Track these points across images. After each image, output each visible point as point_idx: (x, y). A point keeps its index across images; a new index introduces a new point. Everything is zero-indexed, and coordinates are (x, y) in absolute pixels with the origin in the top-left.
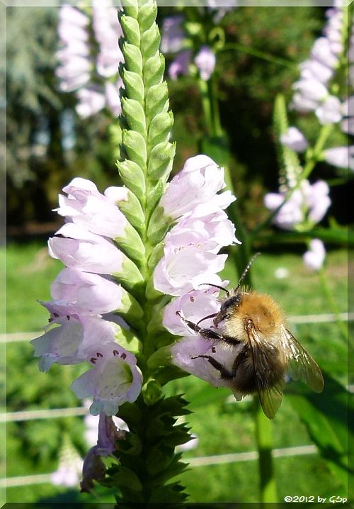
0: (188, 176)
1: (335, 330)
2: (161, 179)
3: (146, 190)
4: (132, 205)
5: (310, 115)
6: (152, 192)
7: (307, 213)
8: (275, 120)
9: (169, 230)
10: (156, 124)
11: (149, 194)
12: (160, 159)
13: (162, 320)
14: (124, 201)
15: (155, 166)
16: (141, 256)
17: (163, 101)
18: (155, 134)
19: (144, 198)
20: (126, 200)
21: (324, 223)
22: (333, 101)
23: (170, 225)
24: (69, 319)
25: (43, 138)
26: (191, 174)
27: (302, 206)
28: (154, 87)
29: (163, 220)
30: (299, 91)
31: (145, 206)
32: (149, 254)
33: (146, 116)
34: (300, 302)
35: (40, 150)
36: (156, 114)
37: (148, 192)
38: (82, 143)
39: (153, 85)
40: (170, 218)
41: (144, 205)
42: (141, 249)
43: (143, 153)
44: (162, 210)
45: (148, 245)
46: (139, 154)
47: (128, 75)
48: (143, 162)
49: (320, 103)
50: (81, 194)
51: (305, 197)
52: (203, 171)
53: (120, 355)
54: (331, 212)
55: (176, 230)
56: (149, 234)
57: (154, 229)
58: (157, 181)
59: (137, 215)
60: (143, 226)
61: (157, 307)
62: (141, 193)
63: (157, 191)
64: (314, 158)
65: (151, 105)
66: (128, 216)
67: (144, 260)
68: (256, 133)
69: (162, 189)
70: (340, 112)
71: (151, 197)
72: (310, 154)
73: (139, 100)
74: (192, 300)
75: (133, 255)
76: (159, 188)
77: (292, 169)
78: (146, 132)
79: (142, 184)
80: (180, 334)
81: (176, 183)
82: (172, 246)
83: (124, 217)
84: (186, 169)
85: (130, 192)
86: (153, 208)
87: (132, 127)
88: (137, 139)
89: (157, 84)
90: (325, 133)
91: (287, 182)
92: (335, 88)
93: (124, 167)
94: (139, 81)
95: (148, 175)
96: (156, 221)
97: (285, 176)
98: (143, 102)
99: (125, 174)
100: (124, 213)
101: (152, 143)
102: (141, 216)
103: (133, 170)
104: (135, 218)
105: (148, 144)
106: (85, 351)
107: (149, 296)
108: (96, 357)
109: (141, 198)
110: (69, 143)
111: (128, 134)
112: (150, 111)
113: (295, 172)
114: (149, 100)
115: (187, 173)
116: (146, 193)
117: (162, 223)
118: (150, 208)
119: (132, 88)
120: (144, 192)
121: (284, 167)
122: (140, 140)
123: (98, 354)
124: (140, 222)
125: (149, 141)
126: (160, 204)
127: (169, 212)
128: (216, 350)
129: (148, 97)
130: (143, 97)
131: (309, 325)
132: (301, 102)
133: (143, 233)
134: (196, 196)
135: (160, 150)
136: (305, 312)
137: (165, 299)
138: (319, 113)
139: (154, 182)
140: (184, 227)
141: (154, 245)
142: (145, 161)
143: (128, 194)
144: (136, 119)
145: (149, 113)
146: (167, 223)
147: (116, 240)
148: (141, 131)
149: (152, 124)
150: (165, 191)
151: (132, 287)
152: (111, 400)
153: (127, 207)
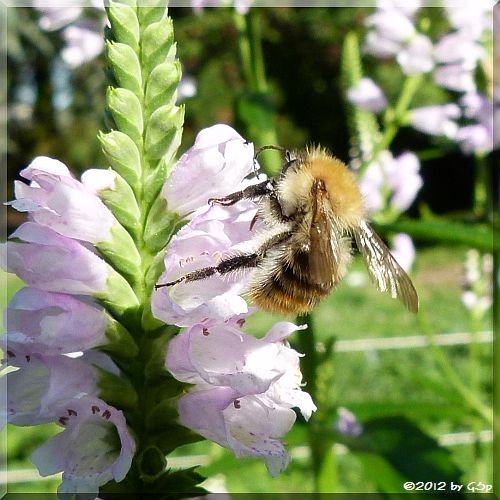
0: (201, 155)
1: (430, 357)
2: (163, 157)
3: (143, 174)
4: (120, 196)
5: (391, 61)
6: (150, 177)
7: (390, 198)
8: (344, 68)
9: (175, 233)
10: (156, 80)
11: (145, 181)
12: (163, 130)
13: (164, 362)
14: (109, 189)
15: (154, 139)
16: (134, 269)
17: (166, 46)
18: (155, 93)
19: (139, 185)
20: (112, 188)
21: (413, 212)
22: (421, 43)
23: (176, 225)
24: (28, 360)
25: (27, 95)
26: (206, 153)
27: (381, 189)
28: (152, 26)
29: (167, 216)
30: (373, 28)
31: (140, 197)
32: (147, 266)
33: (143, 66)
34: (381, 319)
35: (23, 112)
36: (156, 64)
37: (145, 177)
38: (82, 100)
39: (152, 22)
40: (176, 215)
41: (139, 194)
42: (134, 259)
43: (137, 121)
44: (164, 204)
45: (145, 252)
46: (131, 122)
47: (116, 10)
48: (138, 134)
49: (404, 45)
50: (47, 179)
51: (386, 176)
52: (222, 148)
53: (101, 413)
54: (423, 196)
55: (185, 233)
56: (147, 237)
57: (153, 231)
58: (159, 161)
59: (129, 210)
60: (138, 226)
61: (159, 342)
62: (135, 178)
63: (158, 176)
64: (396, 122)
65: (149, 52)
66: (115, 211)
67: (139, 275)
68: (319, 86)
69: (165, 173)
70: (433, 57)
71: (150, 183)
72: (390, 116)
73: (132, 46)
74: (205, 332)
75: (123, 267)
76: (160, 171)
77: (368, 137)
78: (142, 91)
79: (136, 166)
80: (190, 381)
81: (184, 165)
82: (176, 256)
83: (109, 212)
84: (198, 145)
85: (119, 177)
86: (153, 200)
87: (122, 84)
88: (128, 100)
89: (158, 21)
90: (411, 87)
91: (361, 154)
92: (426, 24)
93: (111, 140)
94: (132, 18)
95: (145, 152)
96: (156, 219)
97: (358, 147)
98: (138, 48)
99: (111, 151)
100: (110, 207)
101: (150, 106)
102: (135, 211)
103: (123, 145)
104: (126, 214)
105: (145, 107)
106: (50, 407)
107: (146, 326)
108: (67, 415)
109: (135, 186)
110: (63, 101)
111: (115, 94)
112: (147, 61)
113: (372, 141)
114: (146, 45)
115: (199, 151)
116: (142, 178)
117: (164, 222)
118: (148, 200)
119: (121, 27)
120: (139, 176)
121: (357, 133)
122: (133, 102)
123: (70, 412)
124: (133, 220)
125: (147, 103)
126: (162, 195)
127: (175, 206)
128: (240, 404)
129: (146, 39)
130: (138, 40)
131: (394, 351)
132: (377, 44)
133: (139, 237)
134: (213, 185)
135: (161, 116)
136: (388, 333)
137: (168, 331)
138: (403, 59)
139: (154, 163)
140: (196, 229)
141: (154, 252)
142: (141, 132)
143: (116, 180)
144: (127, 72)
145: (147, 63)
146: (171, 222)
147: (99, 246)
148: (134, 89)
149: (151, 80)
150: (168, 175)
151: (122, 313)
152: (87, 478)
153: (114, 198)
